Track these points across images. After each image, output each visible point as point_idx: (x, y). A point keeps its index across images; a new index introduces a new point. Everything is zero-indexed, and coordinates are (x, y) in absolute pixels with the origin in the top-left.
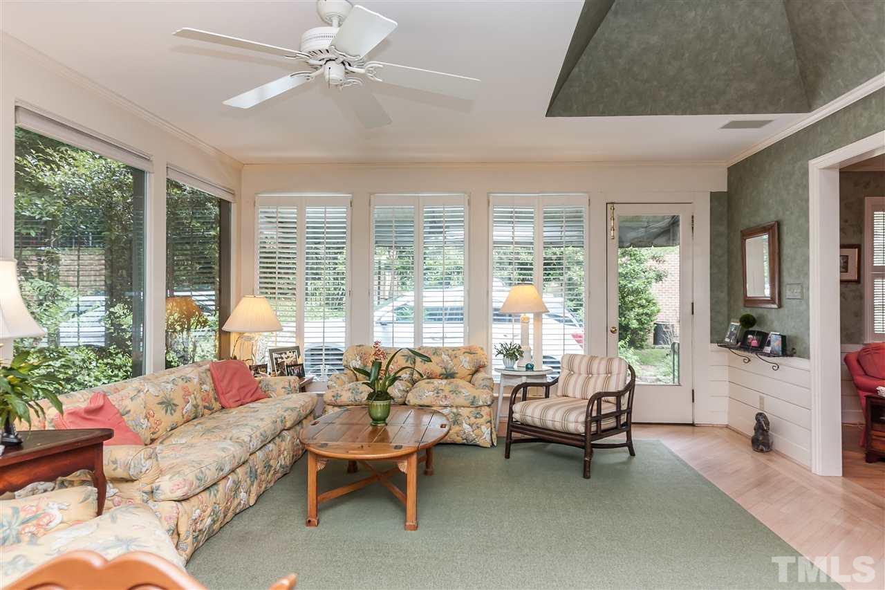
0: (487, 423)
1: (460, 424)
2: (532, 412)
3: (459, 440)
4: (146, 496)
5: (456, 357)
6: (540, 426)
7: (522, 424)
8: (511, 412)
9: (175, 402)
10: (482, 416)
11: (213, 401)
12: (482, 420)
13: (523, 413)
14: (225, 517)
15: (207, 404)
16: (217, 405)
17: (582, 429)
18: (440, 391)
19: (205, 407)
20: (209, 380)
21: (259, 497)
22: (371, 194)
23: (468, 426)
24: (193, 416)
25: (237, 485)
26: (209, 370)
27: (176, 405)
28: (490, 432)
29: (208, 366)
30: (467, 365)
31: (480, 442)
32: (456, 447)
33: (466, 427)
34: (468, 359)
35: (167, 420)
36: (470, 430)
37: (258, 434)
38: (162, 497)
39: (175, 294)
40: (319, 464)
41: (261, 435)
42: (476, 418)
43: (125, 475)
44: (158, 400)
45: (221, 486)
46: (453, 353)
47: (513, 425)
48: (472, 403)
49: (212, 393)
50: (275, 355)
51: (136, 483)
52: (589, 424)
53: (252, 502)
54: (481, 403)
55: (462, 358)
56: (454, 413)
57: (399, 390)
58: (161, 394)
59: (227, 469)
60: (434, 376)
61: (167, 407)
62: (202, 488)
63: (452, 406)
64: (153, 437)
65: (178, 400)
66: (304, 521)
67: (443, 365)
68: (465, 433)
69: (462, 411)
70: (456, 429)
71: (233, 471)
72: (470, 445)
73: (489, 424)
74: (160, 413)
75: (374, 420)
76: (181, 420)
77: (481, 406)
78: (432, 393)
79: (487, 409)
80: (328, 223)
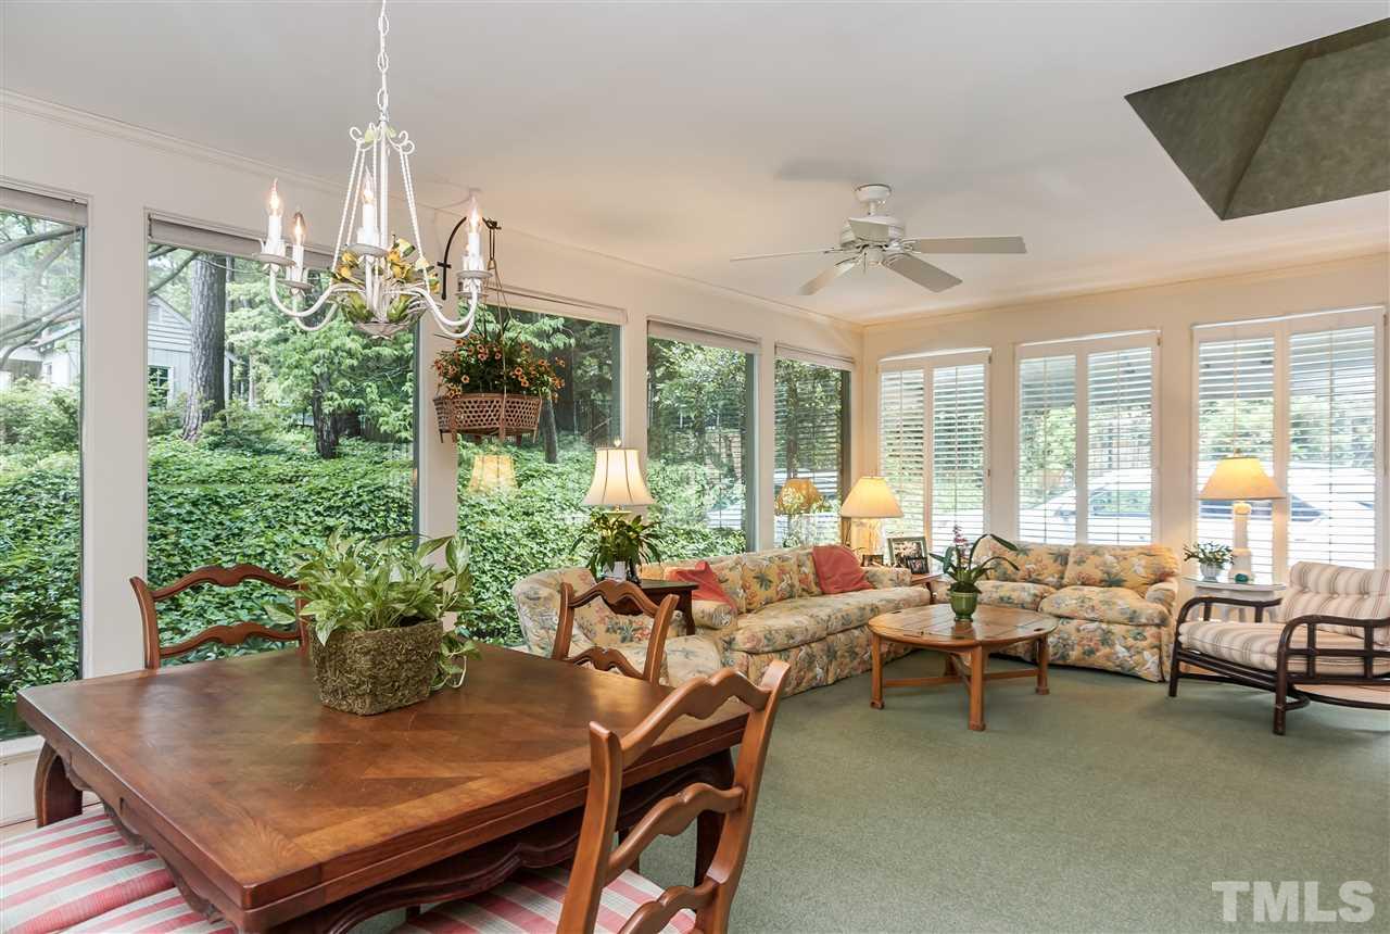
0: (1152, 648)
1: (1112, 646)
2: (1203, 633)
3: (1110, 666)
4: (726, 645)
5: (1125, 559)
6: (1212, 654)
7: (1202, 654)
8: (1178, 634)
9: (770, 578)
10: (1145, 638)
11: (813, 584)
12: (1145, 643)
13: (1190, 633)
14: (798, 685)
15: (805, 587)
16: (815, 589)
17: (1272, 664)
18: (1086, 600)
19: (803, 590)
20: (809, 563)
21: (837, 681)
22: (1014, 344)
23: (1124, 649)
24: (788, 595)
25: (811, 658)
26: (811, 554)
27: (770, 581)
28: (1157, 661)
29: (811, 550)
30: (1142, 571)
31: (1142, 672)
32: (1107, 677)
33: (1120, 650)
34: (1143, 562)
35: (762, 594)
36: (1127, 654)
37: (839, 615)
38: (737, 647)
39: (799, 475)
40: (882, 646)
41: (843, 617)
42: (1136, 639)
43: (709, 623)
44: (753, 574)
45: (793, 652)
46: (1122, 554)
47: (1181, 653)
48: (1131, 619)
49: (811, 577)
50: (894, 545)
51: (718, 632)
52: (1283, 657)
53: (830, 681)
54: (1143, 621)
55: (1135, 560)
56: (1103, 630)
57: (1029, 594)
58: (757, 569)
59: (799, 638)
60: (1091, 582)
61: (762, 582)
62: (770, 649)
63: (1101, 621)
64: (749, 607)
65: (773, 576)
66: (869, 703)
67: (1105, 569)
68: (1118, 658)
69: (1116, 628)
70: (1105, 650)
71: (807, 643)
72: (1126, 675)
73: (1155, 650)
74: (756, 586)
75: (957, 613)
76: (775, 598)
77: (1145, 625)
78: (1074, 601)
79: (1154, 630)
80: (960, 386)
